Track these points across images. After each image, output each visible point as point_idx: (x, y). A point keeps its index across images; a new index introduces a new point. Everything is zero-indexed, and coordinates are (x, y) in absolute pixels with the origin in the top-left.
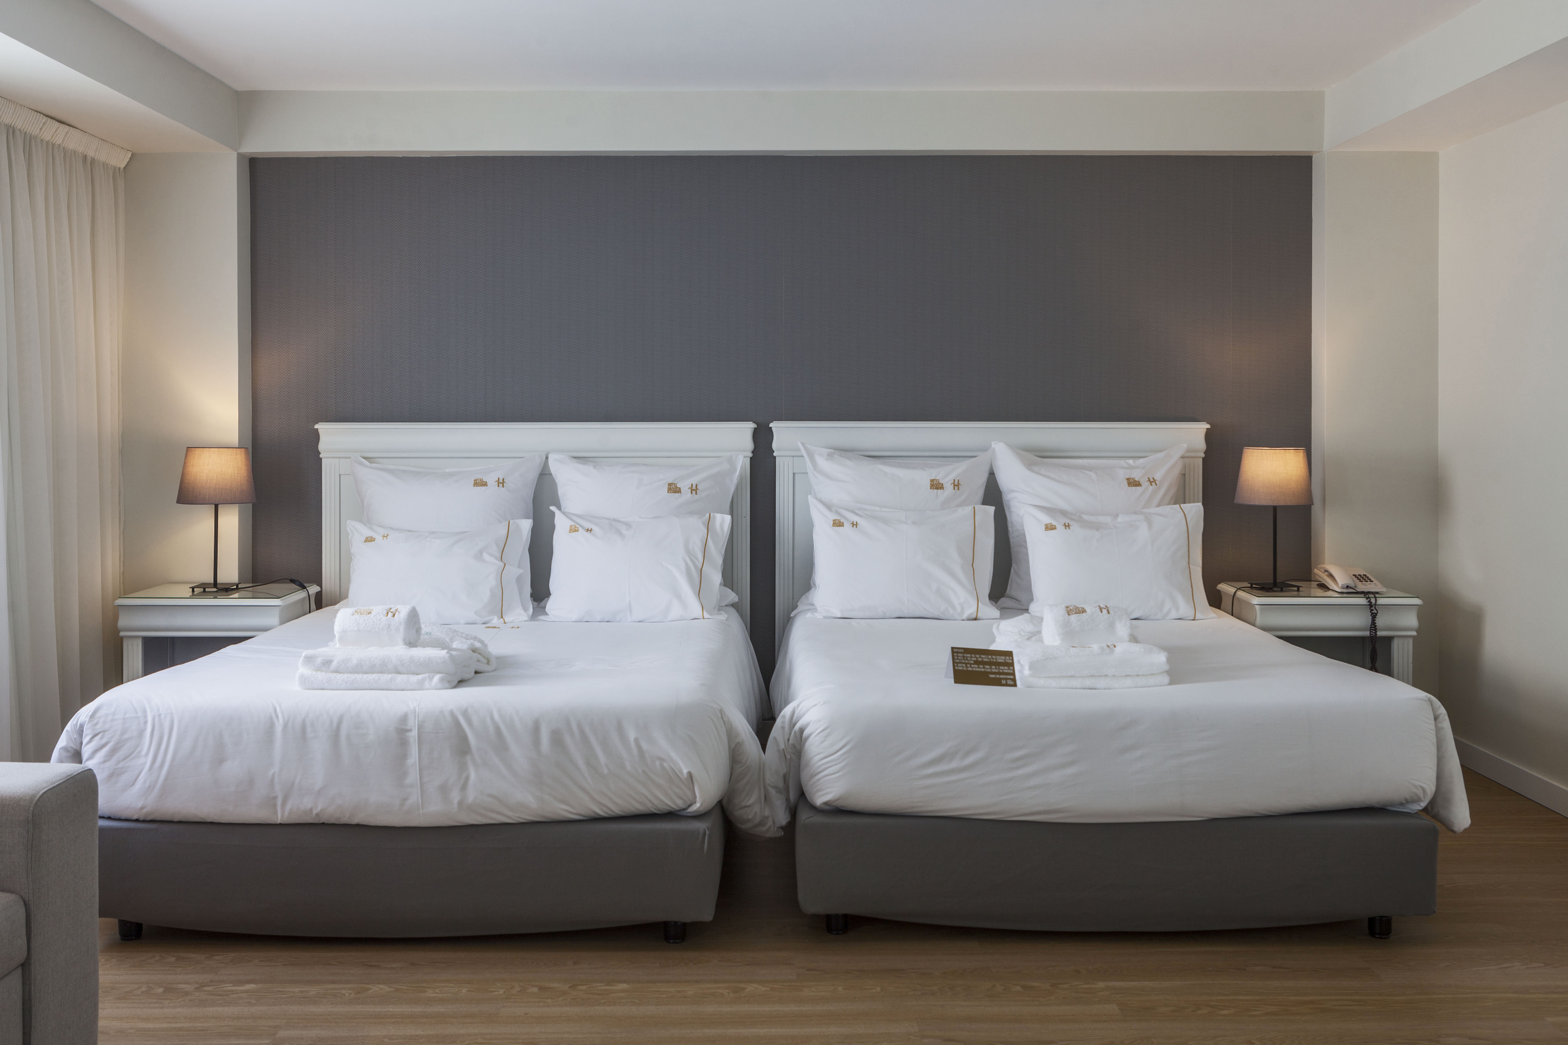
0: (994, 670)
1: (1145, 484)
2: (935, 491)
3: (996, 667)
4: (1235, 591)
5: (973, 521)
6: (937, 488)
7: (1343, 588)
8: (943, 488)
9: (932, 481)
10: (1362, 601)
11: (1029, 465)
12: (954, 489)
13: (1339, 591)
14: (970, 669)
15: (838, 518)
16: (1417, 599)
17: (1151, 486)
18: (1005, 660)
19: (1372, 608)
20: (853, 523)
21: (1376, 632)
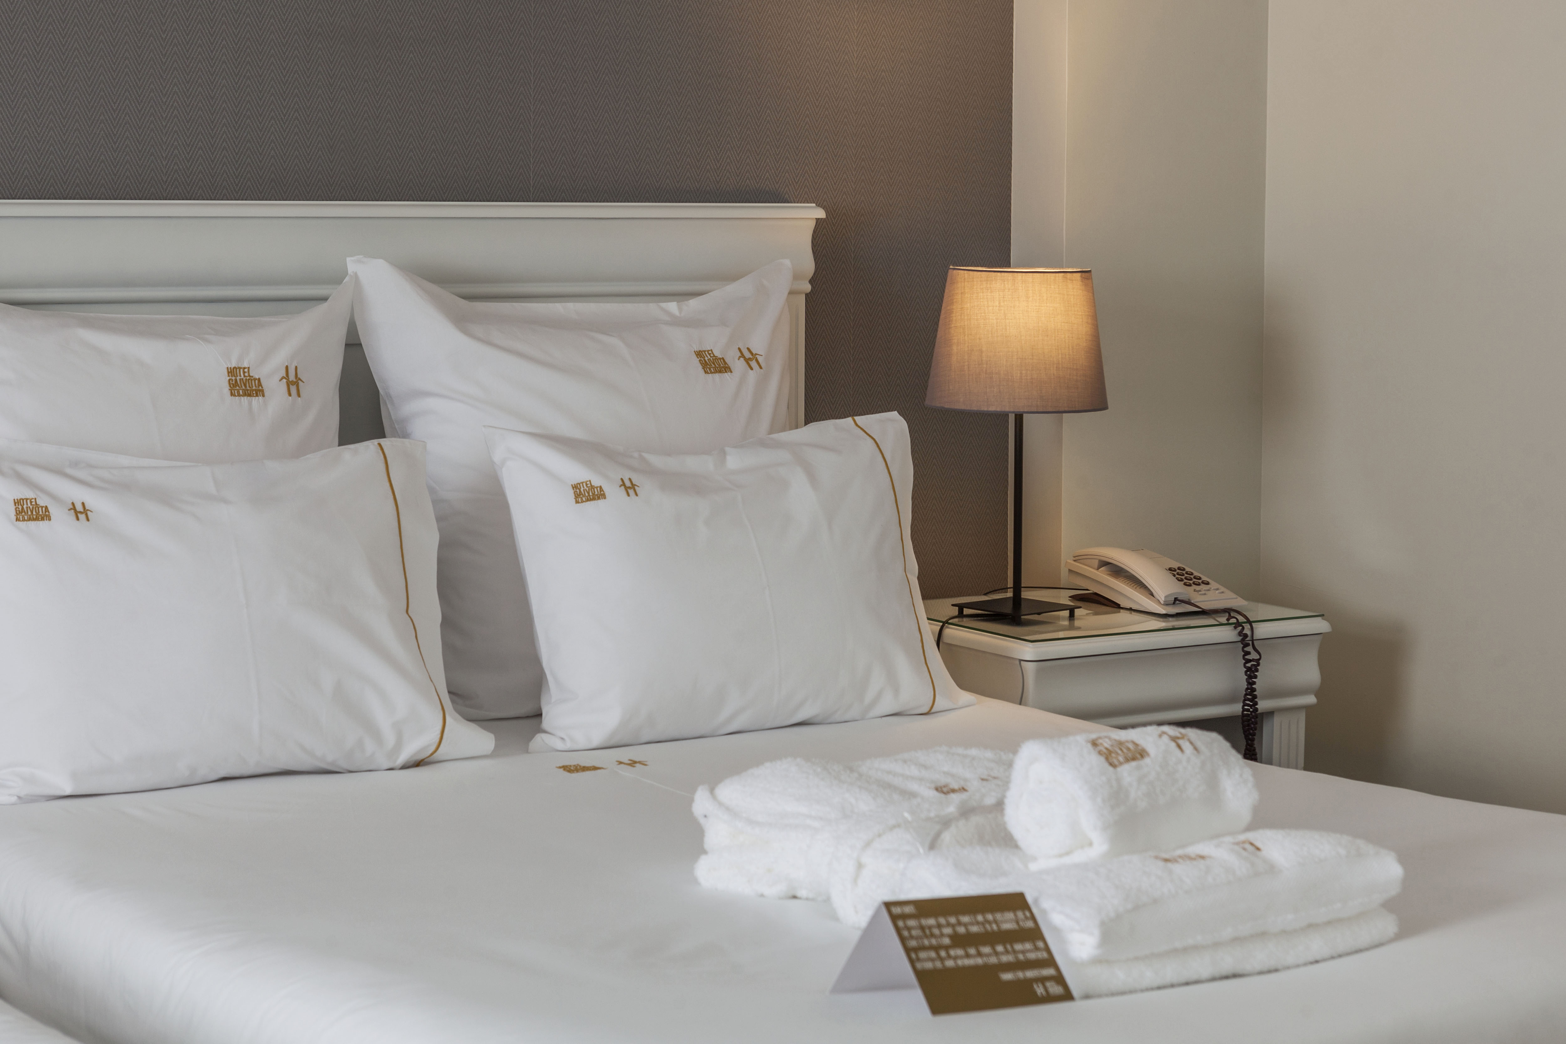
0: (1005, 959)
1: (738, 365)
2: (245, 400)
3: (1005, 948)
4: (939, 628)
5: (388, 484)
6: (248, 394)
7: (1167, 604)
8: (262, 391)
9: (232, 372)
10: (1227, 634)
11: (461, 321)
12: (290, 395)
13: (1163, 612)
14: (950, 963)
15: (29, 494)
16: (1320, 618)
17: (751, 371)
18: (1018, 923)
19: (1246, 649)
20: (74, 508)
21: (1256, 704)
